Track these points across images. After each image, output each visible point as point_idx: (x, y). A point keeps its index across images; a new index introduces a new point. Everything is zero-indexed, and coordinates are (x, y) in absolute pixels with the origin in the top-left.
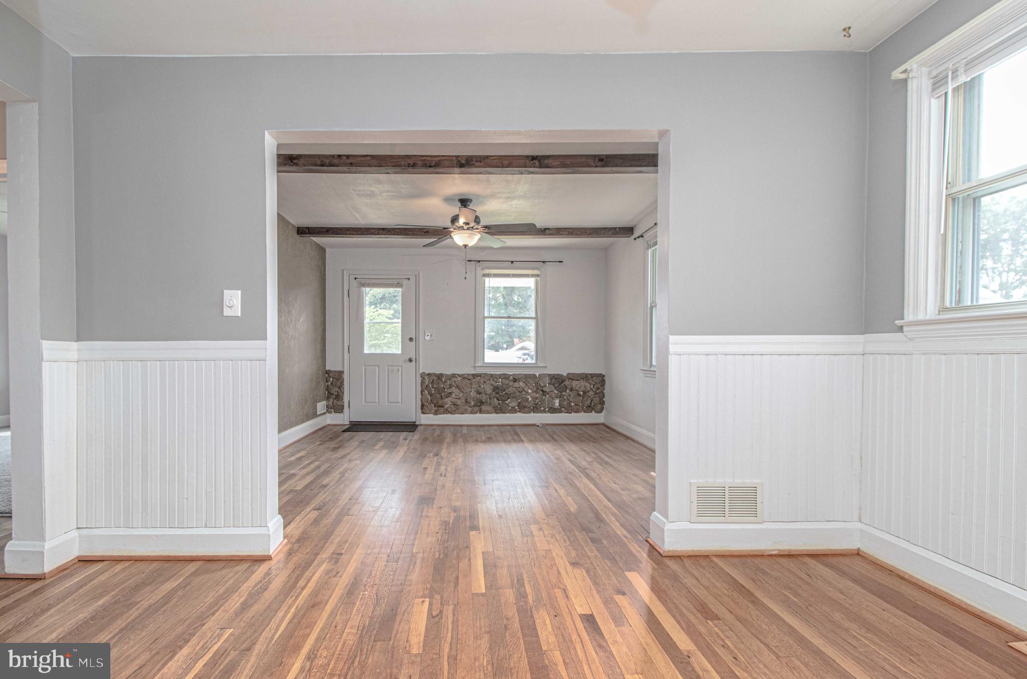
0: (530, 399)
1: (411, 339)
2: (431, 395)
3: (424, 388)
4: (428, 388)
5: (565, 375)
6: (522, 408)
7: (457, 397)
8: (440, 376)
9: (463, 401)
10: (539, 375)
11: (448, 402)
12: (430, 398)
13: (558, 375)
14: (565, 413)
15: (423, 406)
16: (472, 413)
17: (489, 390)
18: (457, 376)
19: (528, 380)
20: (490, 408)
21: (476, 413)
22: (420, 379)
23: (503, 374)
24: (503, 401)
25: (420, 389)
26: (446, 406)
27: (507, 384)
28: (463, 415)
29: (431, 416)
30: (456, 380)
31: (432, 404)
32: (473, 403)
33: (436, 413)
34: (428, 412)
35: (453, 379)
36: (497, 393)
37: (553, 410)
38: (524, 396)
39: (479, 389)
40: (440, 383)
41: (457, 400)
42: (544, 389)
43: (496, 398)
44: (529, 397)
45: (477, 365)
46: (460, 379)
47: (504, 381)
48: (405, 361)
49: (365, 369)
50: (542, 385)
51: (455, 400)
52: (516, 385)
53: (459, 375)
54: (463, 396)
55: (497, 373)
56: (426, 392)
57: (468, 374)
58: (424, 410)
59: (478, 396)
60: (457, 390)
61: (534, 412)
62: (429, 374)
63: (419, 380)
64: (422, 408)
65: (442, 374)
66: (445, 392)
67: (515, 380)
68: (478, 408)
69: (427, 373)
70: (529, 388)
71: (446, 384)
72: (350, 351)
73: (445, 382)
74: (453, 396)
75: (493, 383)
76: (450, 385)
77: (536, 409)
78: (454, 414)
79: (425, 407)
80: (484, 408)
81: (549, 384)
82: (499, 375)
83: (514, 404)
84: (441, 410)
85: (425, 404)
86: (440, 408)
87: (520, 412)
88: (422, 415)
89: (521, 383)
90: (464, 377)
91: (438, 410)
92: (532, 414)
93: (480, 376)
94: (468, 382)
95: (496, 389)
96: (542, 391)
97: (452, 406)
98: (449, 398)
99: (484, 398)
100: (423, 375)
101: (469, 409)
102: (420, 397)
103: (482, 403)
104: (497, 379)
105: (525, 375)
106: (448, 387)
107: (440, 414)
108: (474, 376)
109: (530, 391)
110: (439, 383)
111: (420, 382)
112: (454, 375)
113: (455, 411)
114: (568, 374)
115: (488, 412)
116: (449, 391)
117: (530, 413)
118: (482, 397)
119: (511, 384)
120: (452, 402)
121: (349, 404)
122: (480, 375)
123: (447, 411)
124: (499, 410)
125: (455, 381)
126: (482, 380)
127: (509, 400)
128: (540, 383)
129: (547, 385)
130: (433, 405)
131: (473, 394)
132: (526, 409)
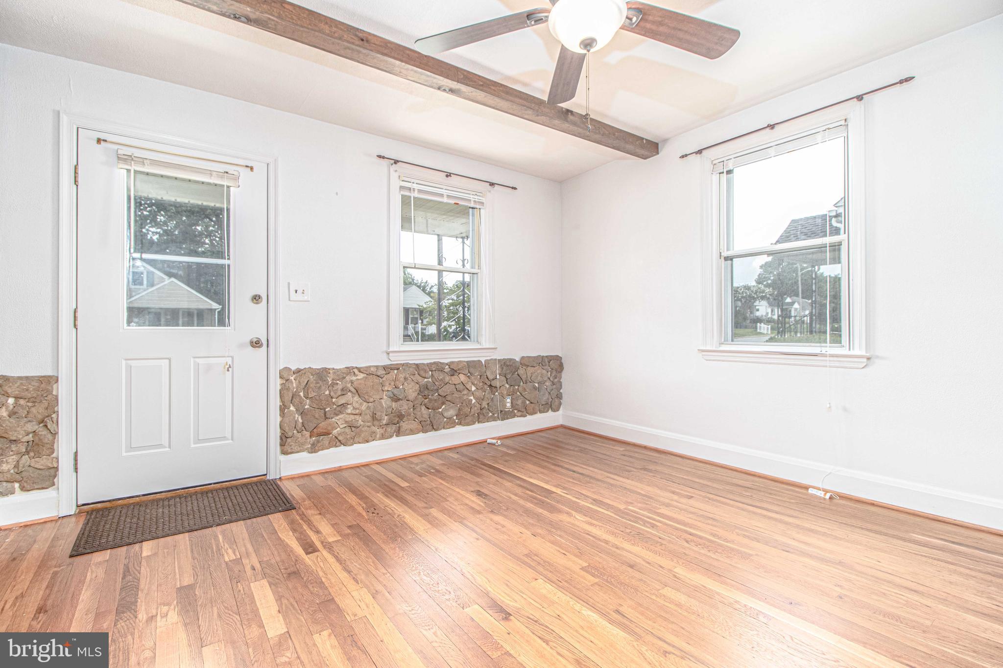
0: (474, 401)
1: (256, 299)
2: (302, 413)
3: (287, 398)
4: (296, 400)
5: (518, 359)
6: (464, 418)
7: (357, 411)
8: (321, 374)
9: (368, 417)
10: (486, 361)
11: (339, 425)
12: (300, 420)
13: (510, 360)
14: (518, 416)
15: (284, 439)
16: (383, 437)
17: (411, 390)
18: (356, 371)
19: (472, 370)
20: (414, 425)
21: (391, 437)
22: (279, 381)
23: (435, 363)
24: (433, 409)
25: (279, 403)
26: (335, 432)
27: (442, 380)
28: (367, 444)
29: (304, 454)
30: (354, 378)
31: (305, 432)
32: (386, 419)
33: (314, 449)
34: (296, 448)
35: (348, 378)
36: (425, 397)
37: (505, 415)
38: (465, 397)
39: (396, 391)
40: (323, 388)
41: (357, 417)
42: (493, 383)
43: (425, 405)
44: (472, 398)
45: (391, 349)
46: (361, 376)
47: (436, 374)
48: (241, 346)
49: (129, 368)
50: (491, 377)
51: (352, 417)
52: (455, 379)
53: (359, 370)
54: (368, 408)
55: (425, 362)
56: (292, 408)
57: (377, 367)
58: (287, 448)
59: (394, 405)
60: (356, 398)
61: (478, 423)
62: (298, 371)
63: (276, 384)
64: (282, 445)
65: (326, 370)
66: (334, 404)
67: (454, 372)
68: (394, 427)
69: (293, 368)
70: (473, 384)
71: (336, 387)
72: (79, 323)
73: (333, 385)
74: (349, 411)
75: (420, 379)
76: (342, 390)
77: (481, 417)
78: (352, 445)
79: (289, 440)
80: (405, 425)
81: (500, 375)
82: (428, 364)
83: (451, 412)
84: (325, 440)
85: (290, 434)
86: (322, 437)
87: (460, 424)
88: (283, 458)
89: (462, 378)
90: (367, 372)
91: (318, 442)
92: (477, 426)
93: (398, 369)
94: (377, 380)
95: (424, 390)
96: (491, 386)
97: (348, 430)
98: (341, 416)
99: (404, 407)
100: (284, 374)
101: (379, 431)
102: (279, 419)
103: (401, 417)
104: (426, 371)
105: (467, 362)
106: (339, 393)
107: (322, 450)
108: (388, 369)
109: (473, 388)
110: (320, 388)
111: (279, 387)
112: (350, 370)
113: (353, 438)
114: (523, 358)
115: (412, 432)
116: (342, 401)
117: (474, 423)
118: (401, 406)
119: (447, 379)
120: (346, 422)
121: (76, 460)
122: (397, 367)
123: (338, 442)
124: (430, 426)
125: (352, 382)
126: (402, 376)
127: (443, 407)
128: (489, 374)
129: (498, 377)
130: (307, 434)
131: (386, 402)
132: (469, 419)
